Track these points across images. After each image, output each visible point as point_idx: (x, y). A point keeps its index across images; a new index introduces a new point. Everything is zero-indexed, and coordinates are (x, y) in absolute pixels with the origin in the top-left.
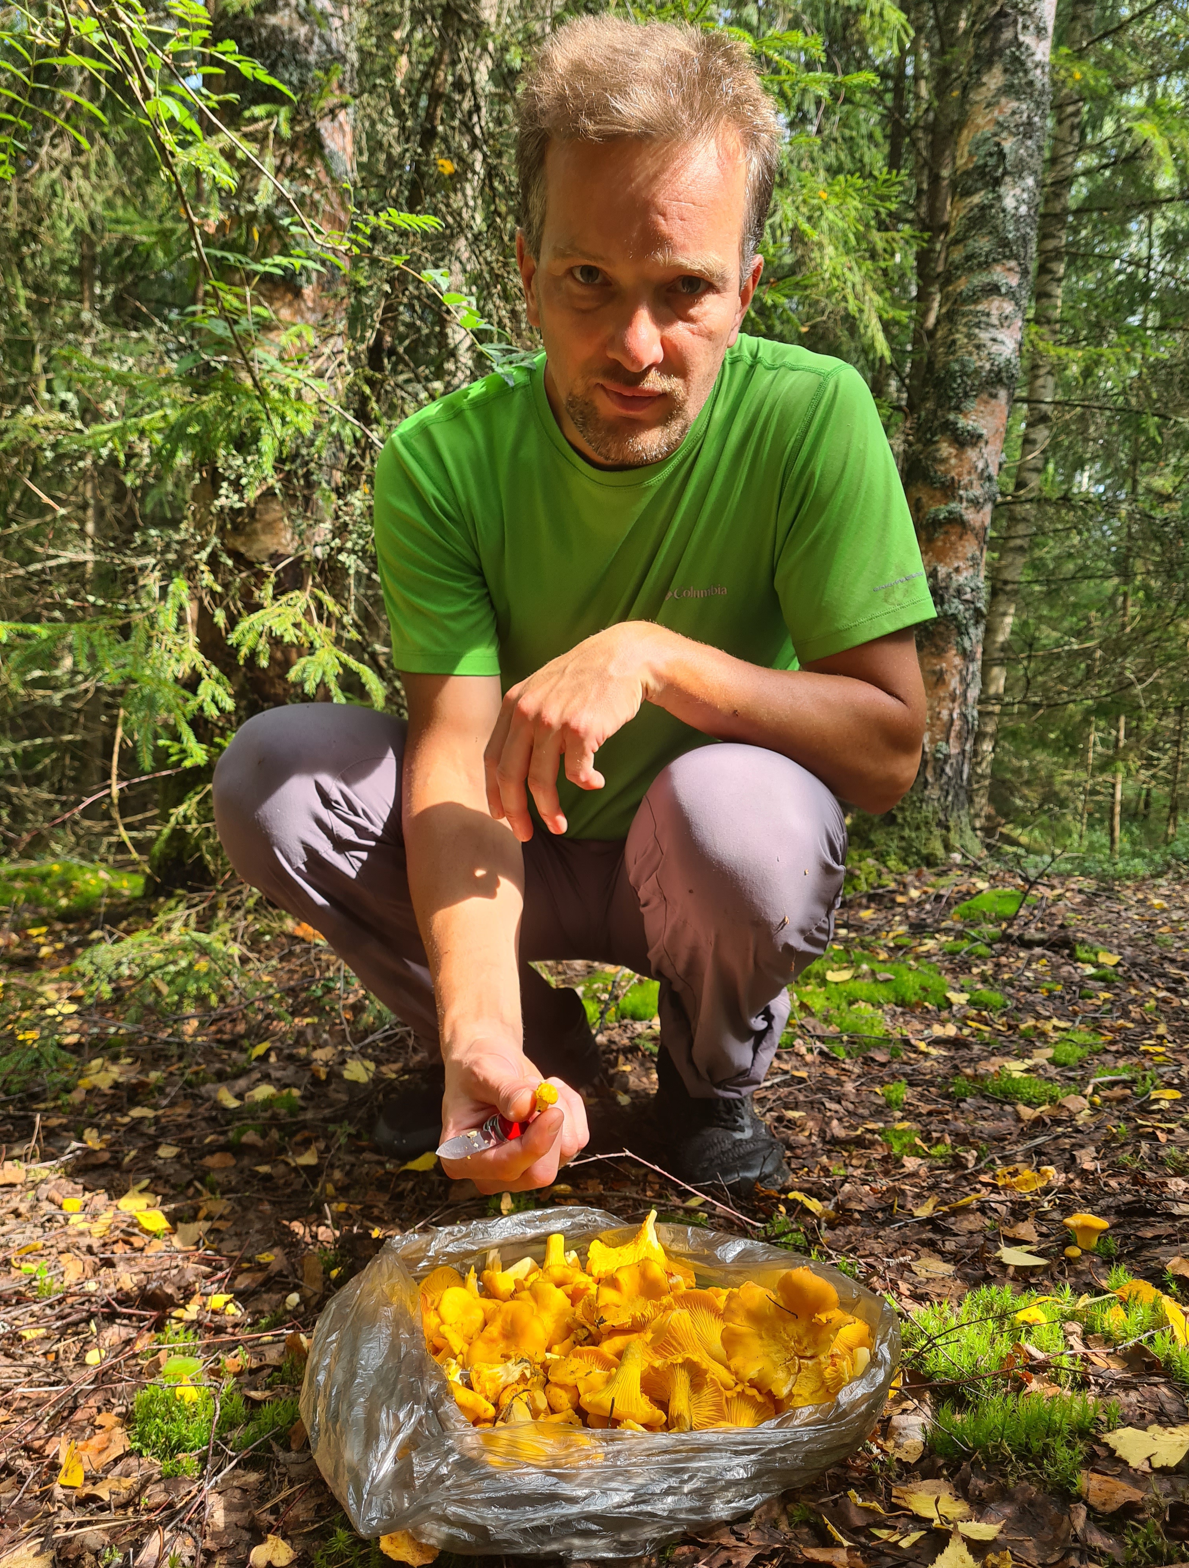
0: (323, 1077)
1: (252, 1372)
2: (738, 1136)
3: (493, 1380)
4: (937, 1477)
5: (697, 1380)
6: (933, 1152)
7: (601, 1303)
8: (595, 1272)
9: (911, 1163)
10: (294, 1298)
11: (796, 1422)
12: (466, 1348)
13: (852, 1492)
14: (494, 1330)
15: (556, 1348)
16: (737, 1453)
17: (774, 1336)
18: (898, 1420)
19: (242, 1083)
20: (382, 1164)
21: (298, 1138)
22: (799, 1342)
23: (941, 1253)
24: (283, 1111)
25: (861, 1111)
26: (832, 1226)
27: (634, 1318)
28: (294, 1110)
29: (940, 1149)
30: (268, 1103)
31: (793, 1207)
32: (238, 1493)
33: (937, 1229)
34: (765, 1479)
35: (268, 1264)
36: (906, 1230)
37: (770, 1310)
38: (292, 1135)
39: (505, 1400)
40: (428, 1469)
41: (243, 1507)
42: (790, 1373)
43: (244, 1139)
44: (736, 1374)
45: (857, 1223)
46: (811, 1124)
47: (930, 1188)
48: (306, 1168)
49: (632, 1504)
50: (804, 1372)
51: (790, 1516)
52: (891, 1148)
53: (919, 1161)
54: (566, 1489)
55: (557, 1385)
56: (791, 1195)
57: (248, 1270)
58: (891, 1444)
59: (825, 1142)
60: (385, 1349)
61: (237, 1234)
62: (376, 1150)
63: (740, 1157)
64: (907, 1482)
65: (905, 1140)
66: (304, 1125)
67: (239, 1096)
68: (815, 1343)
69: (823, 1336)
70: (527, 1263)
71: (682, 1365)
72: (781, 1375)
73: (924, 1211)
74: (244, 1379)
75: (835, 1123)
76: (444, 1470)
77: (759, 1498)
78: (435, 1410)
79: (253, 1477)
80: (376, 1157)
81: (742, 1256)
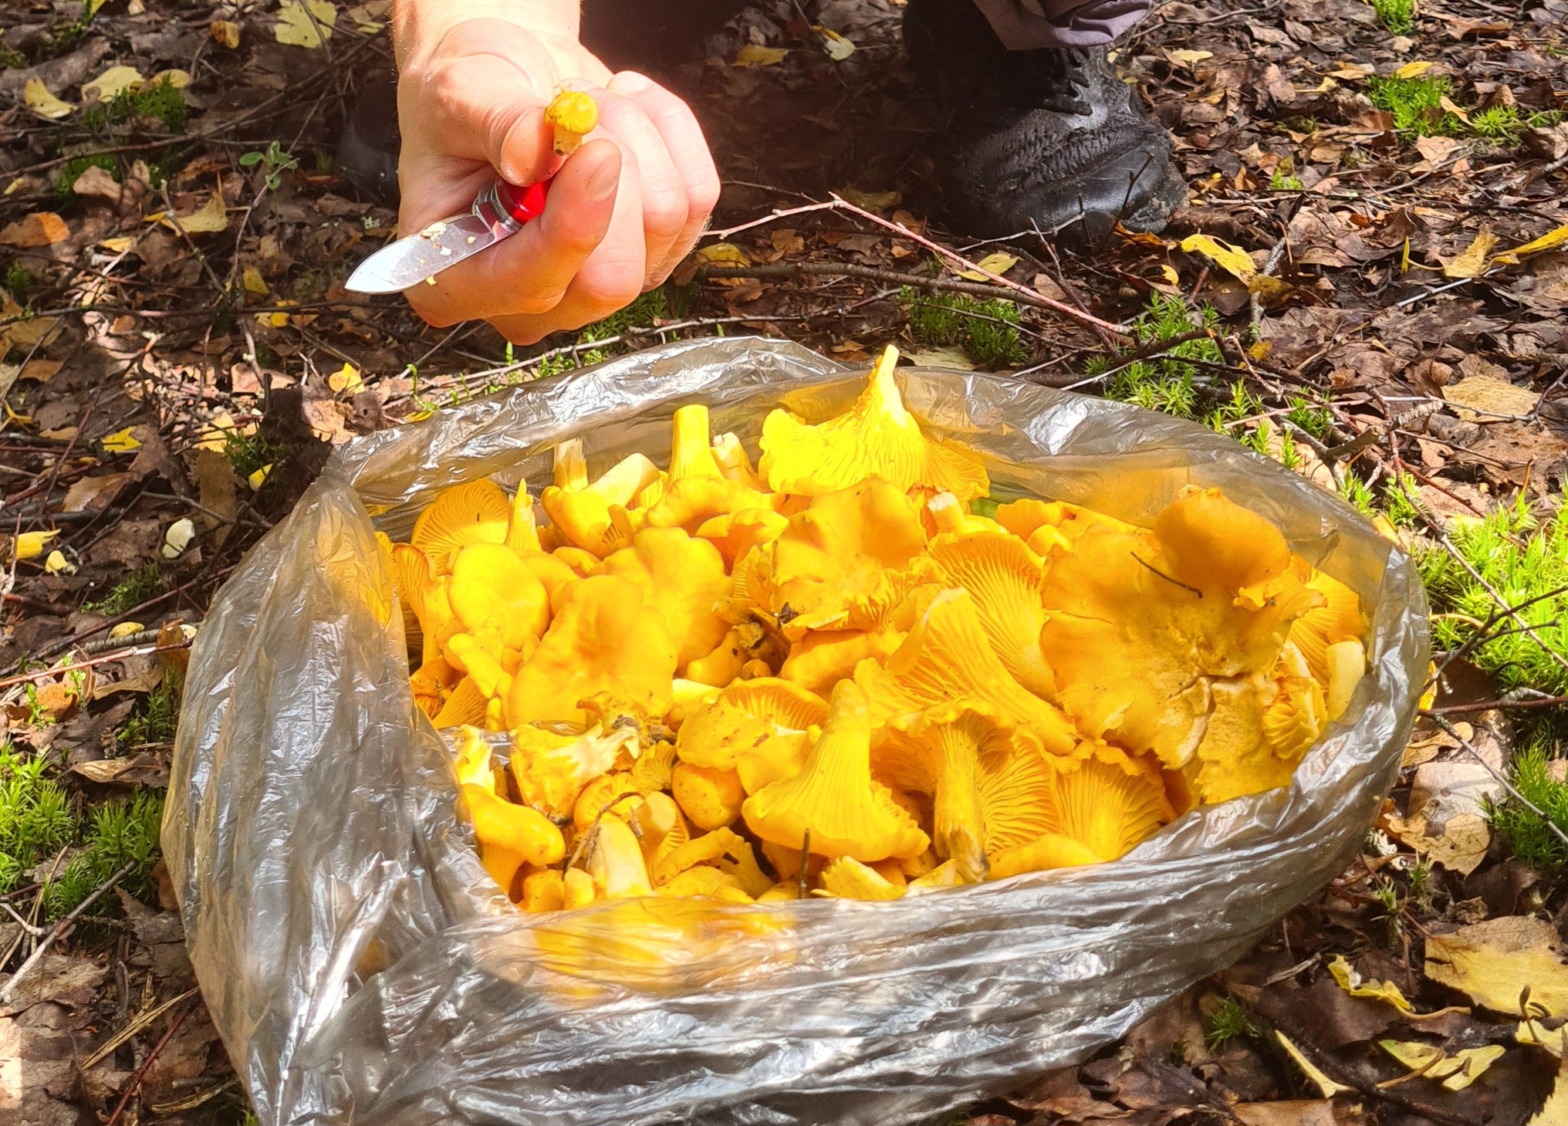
0: (234, 42)
1: (97, 706)
2: (1076, 123)
3: (558, 772)
4: (1521, 911)
5: (992, 747)
6: (1479, 123)
7: (782, 576)
8: (775, 483)
9: (1434, 151)
10: (182, 530)
11: (1211, 841)
12: (505, 682)
13: (1341, 965)
14: (563, 640)
15: (697, 667)
16: (1085, 923)
17: (1154, 636)
18: (1432, 774)
19: (75, 64)
20: (354, 218)
21: (190, 172)
22: (1208, 646)
23: (1506, 362)
24: (156, 121)
25: (1325, 40)
26: (1275, 309)
27: (852, 607)
28: (179, 117)
29: (1494, 117)
30: (126, 105)
31: (1192, 268)
32: (50, 1015)
33: (1495, 308)
34: (1145, 967)
35: (130, 457)
36: (1428, 311)
37: (1140, 581)
38: (173, 170)
39: (587, 812)
40: (414, 1010)
41: (61, 1049)
42: (1192, 715)
43: (80, 186)
44: (1077, 720)
45: (1327, 297)
46: (1224, 75)
47: (1477, 210)
48: (202, 239)
49: (859, 1061)
50: (1222, 711)
51: (1208, 1027)
52: (1390, 120)
53: (1451, 145)
54: (713, 1039)
55: (695, 769)
56: (1189, 244)
57: (91, 472)
58: (1418, 825)
59: (1254, 114)
60: (326, 718)
61: (71, 389)
62: (346, 191)
63: (1083, 167)
64: (1456, 921)
65: (1421, 100)
66: (200, 148)
67: (70, 93)
68: (1243, 647)
69: (1257, 635)
70: (636, 465)
71: (957, 724)
72: (1173, 718)
73: (1466, 266)
74: (77, 727)
75: (1273, 71)
76: (448, 1012)
77: (1135, 1010)
78: (429, 865)
79: (83, 974)
80: (346, 207)
81: (1082, 438)
